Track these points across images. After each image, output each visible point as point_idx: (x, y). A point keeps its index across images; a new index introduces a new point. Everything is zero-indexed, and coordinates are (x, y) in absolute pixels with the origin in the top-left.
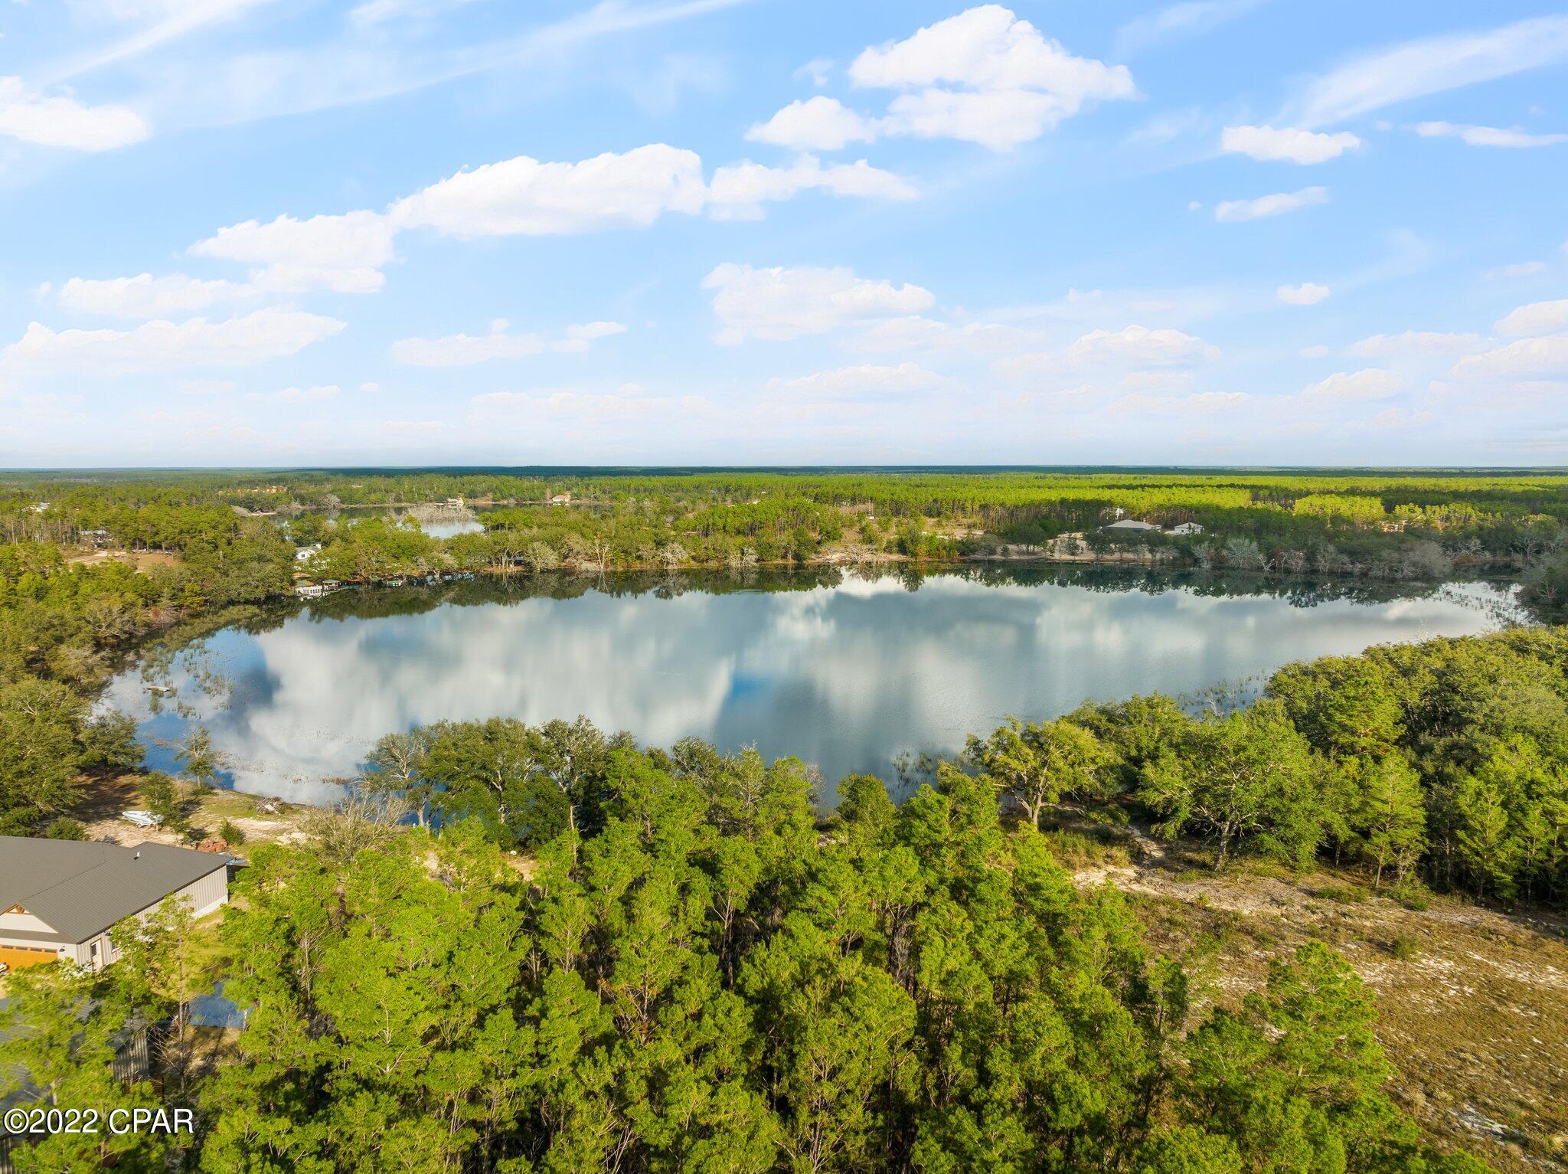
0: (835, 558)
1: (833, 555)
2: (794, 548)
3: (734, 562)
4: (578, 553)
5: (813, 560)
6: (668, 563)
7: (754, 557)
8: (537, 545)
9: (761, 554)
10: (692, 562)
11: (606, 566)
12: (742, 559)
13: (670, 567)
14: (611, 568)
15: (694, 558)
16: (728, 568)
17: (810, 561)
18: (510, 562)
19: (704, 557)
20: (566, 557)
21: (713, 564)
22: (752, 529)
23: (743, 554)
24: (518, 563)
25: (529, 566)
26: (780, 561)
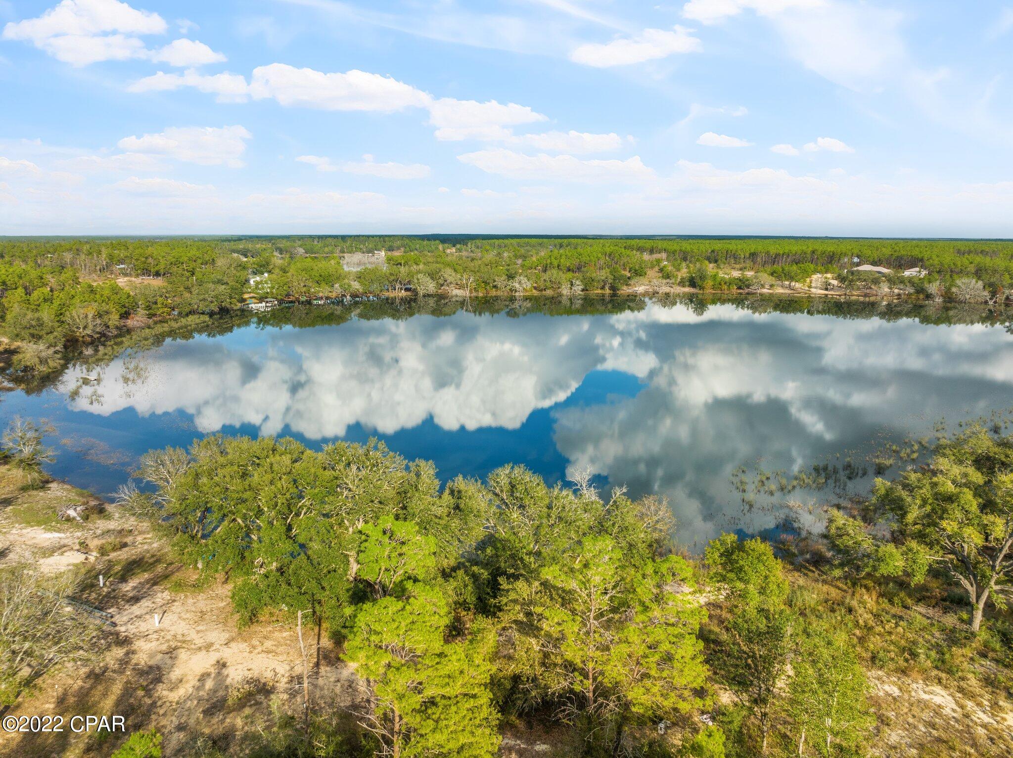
0: (641, 289)
1: (640, 288)
2: (610, 281)
3: (565, 291)
4: (451, 283)
5: (625, 290)
6: (516, 291)
7: (580, 288)
8: (420, 276)
9: (586, 285)
10: (534, 291)
11: (471, 292)
12: (571, 289)
13: (517, 294)
14: (474, 294)
15: (535, 288)
16: (561, 295)
17: (622, 292)
18: (401, 289)
19: (542, 287)
20: (442, 285)
21: (549, 293)
22: (579, 269)
23: (572, 285)
24: (407, 290)
25: (415, 292)
26: (600, 291)
